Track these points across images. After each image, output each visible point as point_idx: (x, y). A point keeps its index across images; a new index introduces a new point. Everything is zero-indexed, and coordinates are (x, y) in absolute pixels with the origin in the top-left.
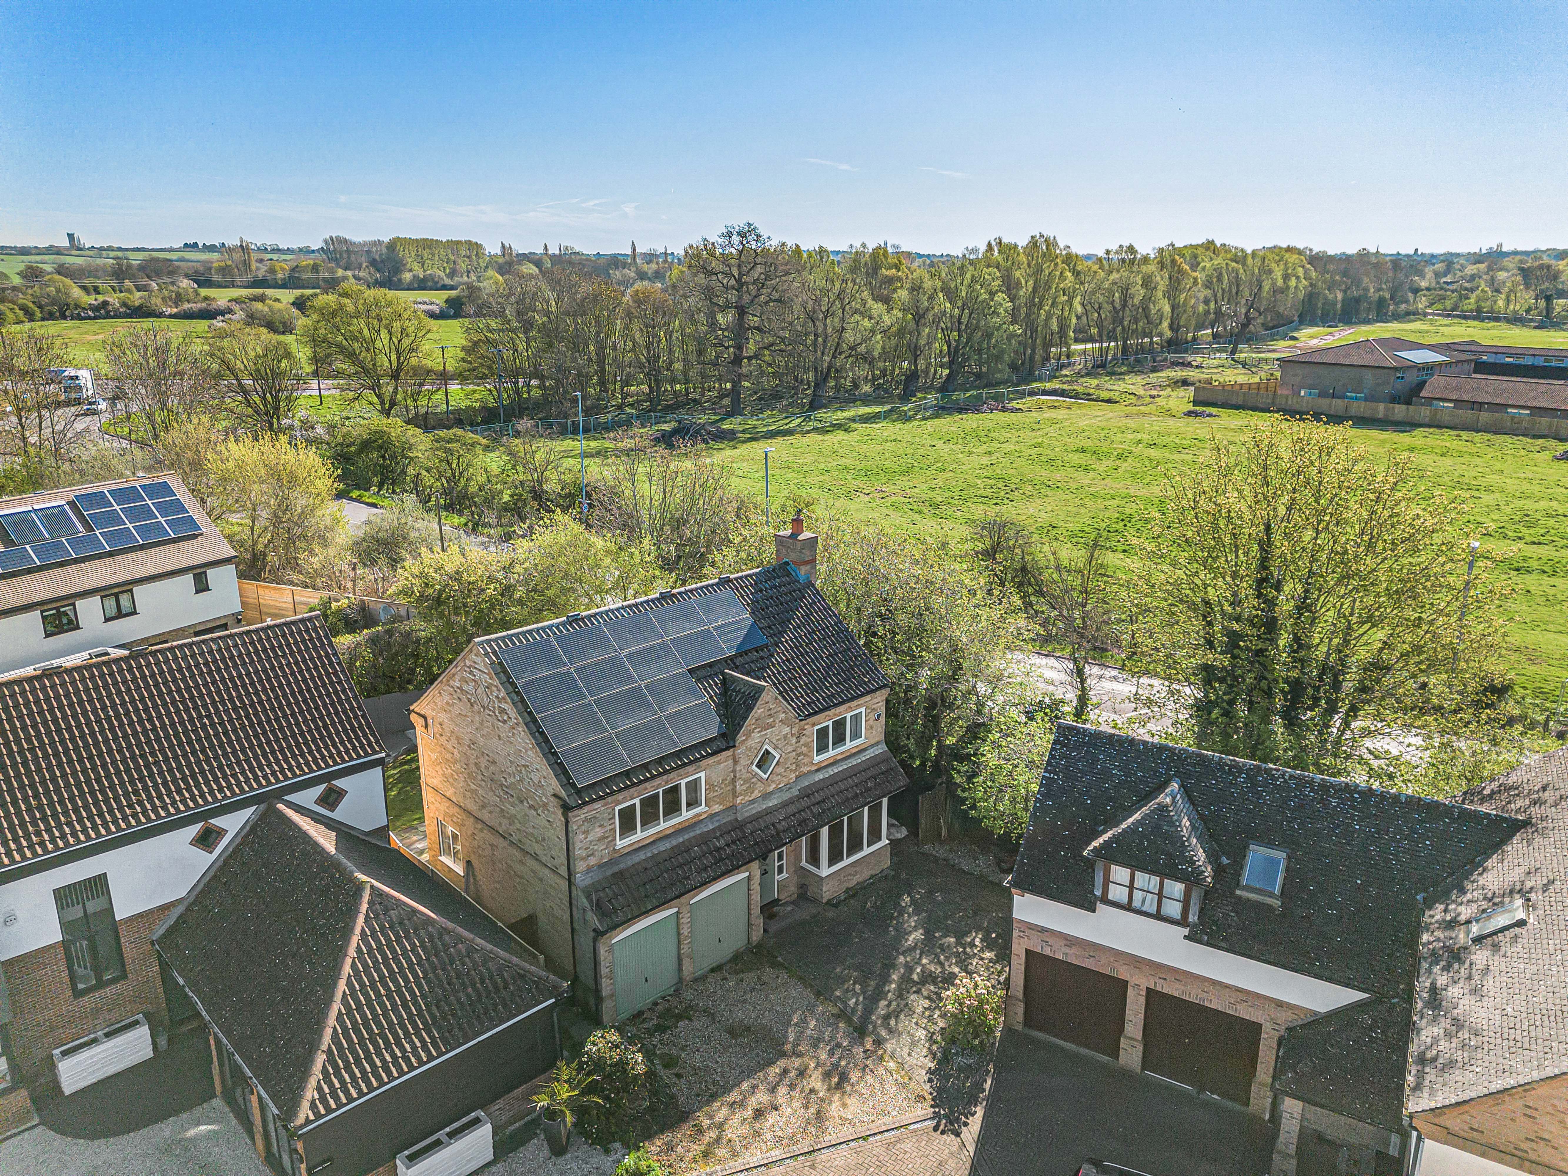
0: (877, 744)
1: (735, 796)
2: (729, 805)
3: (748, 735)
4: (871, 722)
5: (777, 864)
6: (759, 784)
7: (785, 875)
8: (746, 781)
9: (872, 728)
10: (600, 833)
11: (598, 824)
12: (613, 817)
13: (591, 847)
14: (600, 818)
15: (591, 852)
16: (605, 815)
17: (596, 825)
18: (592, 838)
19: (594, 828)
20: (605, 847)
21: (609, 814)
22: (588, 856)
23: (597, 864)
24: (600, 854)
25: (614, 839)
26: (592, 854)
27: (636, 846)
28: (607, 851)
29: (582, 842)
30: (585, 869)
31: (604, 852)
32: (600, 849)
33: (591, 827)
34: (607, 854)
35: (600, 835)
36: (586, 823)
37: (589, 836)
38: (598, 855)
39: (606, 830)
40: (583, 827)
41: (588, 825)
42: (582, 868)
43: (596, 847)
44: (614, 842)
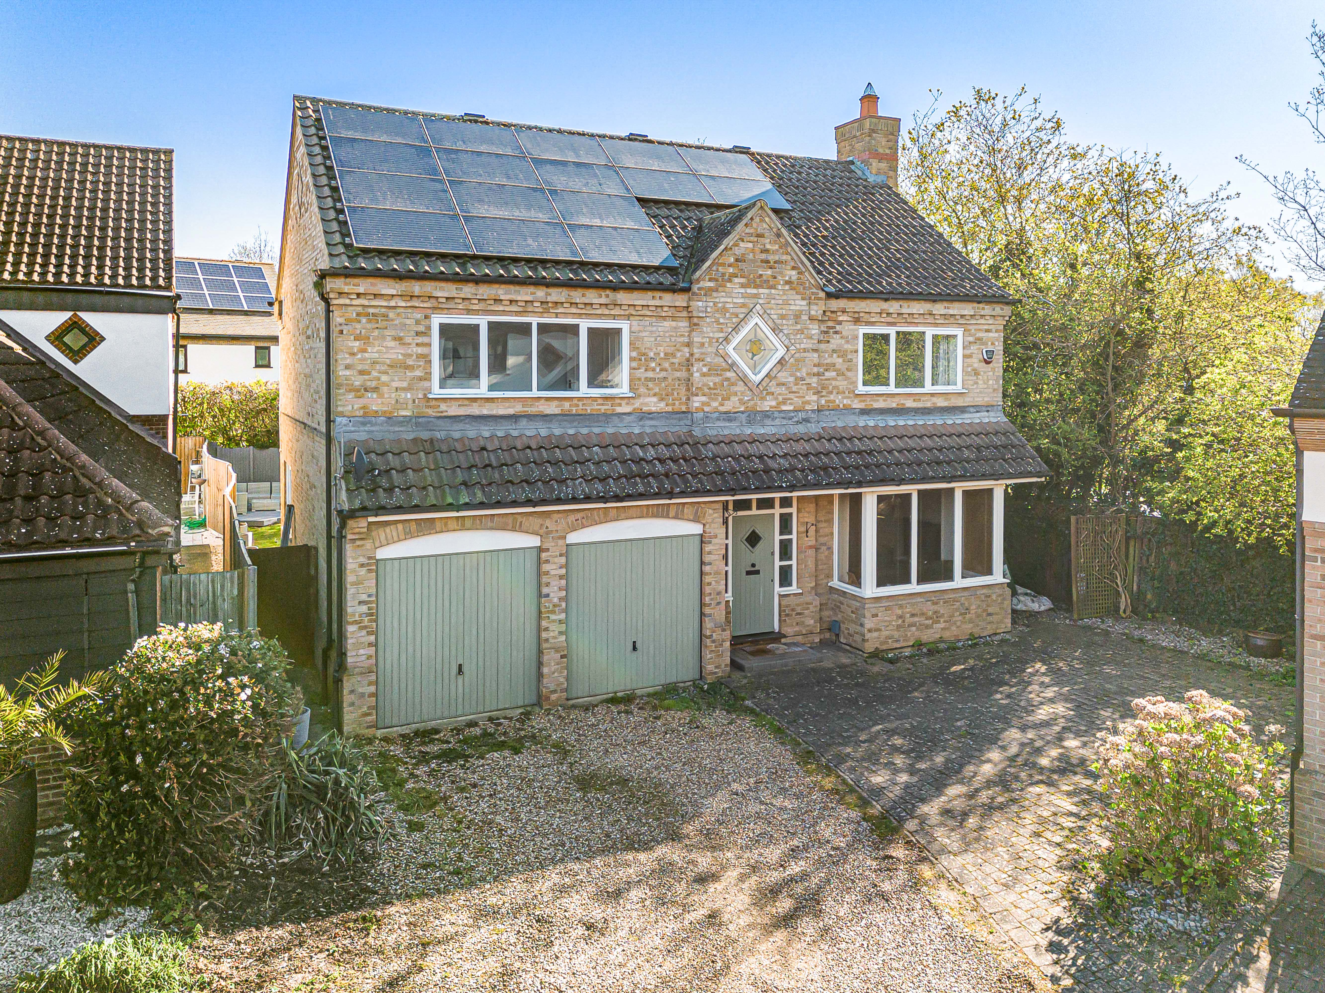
0: (988, 408)
1: (691, 392)
2: (678, 407)
3: (722, 281)
4: (976, 363)
5: (778, 563)
6: (740, 387)
7: (793, 589)
8: (713, 370)
9: (977, 373)
10: (395, 353)
11: (393, 333)
12: (427, 332)
13: (375, 374)
14: (397, 322)
15: (374, 384)
16: (408, 322)
17: (387, 332)
18: (377, 355)
19: (383, 338)
20: (405, 384)
21: (418, 322)
22: (366, 390)
23: (385, 412)
24: (393, 395)
25: (427, 377)
26: (376, 389)
27: (475, 410)
28: (409, 396)
29: (353, 354)
30: (357, 413)
31: (403, 395)
32: (395, 385)
33: (376, 333)
34: (410, 402)
35: (394, 356)
36: (364, 320)
37: (369, 350)
38: (390, 396)
39: (409, 351)
40: (358, 326)
41: (369, 326)
42: (350, 407)
43: (384, 378)
44: (426, 384)
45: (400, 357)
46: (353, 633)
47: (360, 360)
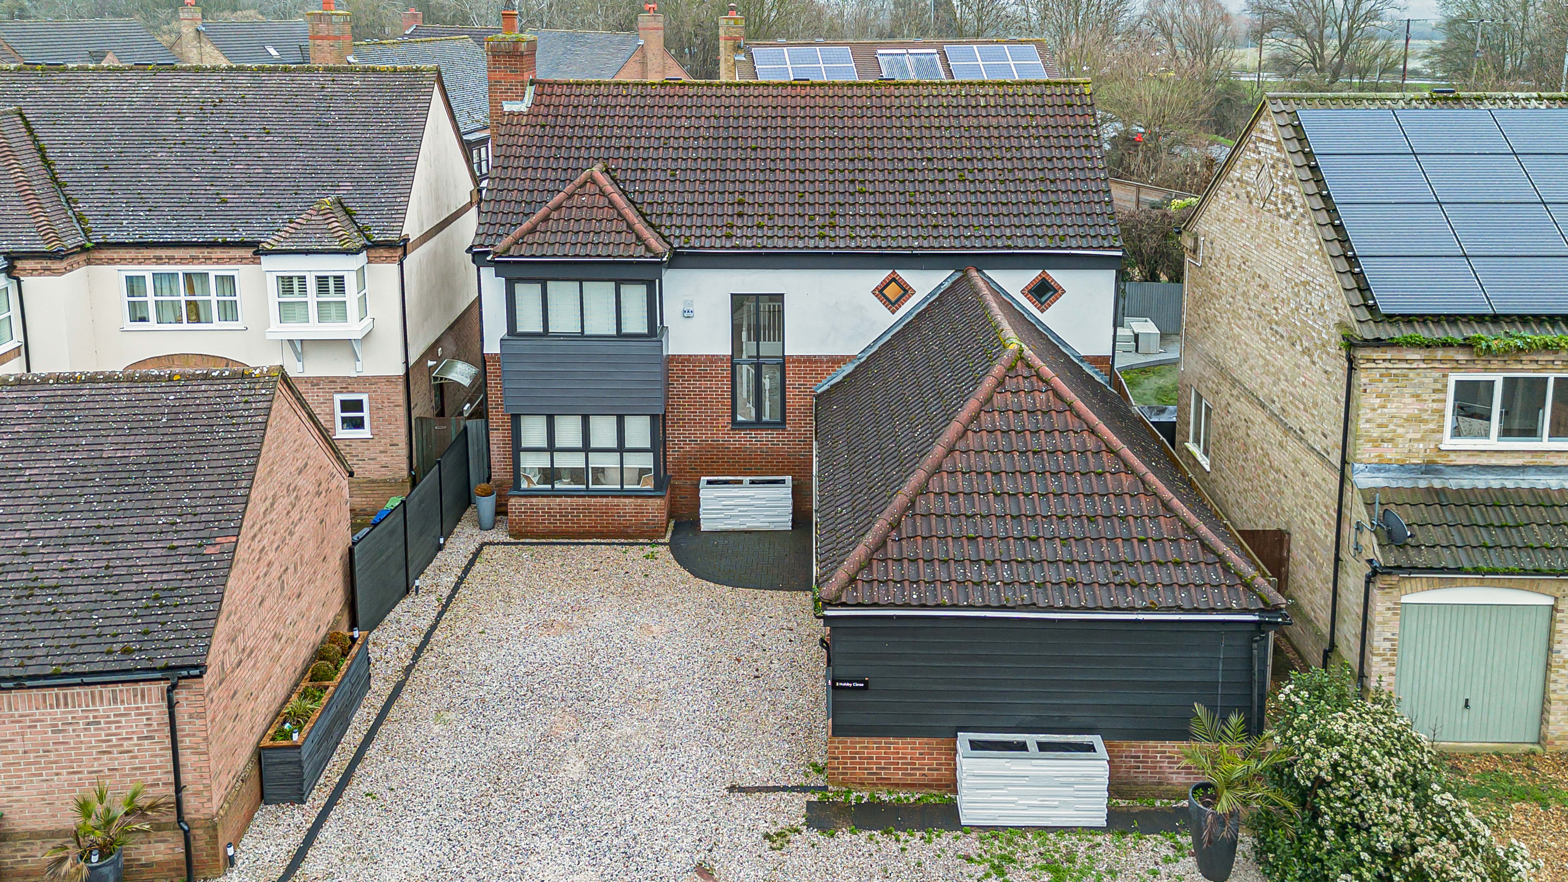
10: (1412, 407)
11: (1411, 390)
12: (1444, 389)
13: (1392, 427)
14: (1416, 381)
15: (1390, 436)
16: (1426, 380)
17: (1406, 390)
18: (1395, 410)
19: (1402, 395)
20: (1418, 436)
21: (1436, 381)
22: (1383, 441)
23: (1398, 460)
24: (1407, 446)
25: (1440, 430)
26: (1391, 440)
27: (1484, 460)
28: (1421, 446)
29: (1374, 410)
30: (1374, 461)
31: (1416, 445)
32: (1409, 436)
33: (1396, 391)
34: (1423, 451)
35: (1411, 411)
36: (1386, 380)
37: (1389, 405)
38: (1403, 446)
39: (1425, 407)
40: (1380, 385)
41: (1390, 385)
42: (1367, 456)
43: (1400, 430)
44: (1438, 436)
45: (1416, 412)
46: (1377, 662)
47: (1379, 415)
